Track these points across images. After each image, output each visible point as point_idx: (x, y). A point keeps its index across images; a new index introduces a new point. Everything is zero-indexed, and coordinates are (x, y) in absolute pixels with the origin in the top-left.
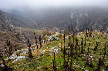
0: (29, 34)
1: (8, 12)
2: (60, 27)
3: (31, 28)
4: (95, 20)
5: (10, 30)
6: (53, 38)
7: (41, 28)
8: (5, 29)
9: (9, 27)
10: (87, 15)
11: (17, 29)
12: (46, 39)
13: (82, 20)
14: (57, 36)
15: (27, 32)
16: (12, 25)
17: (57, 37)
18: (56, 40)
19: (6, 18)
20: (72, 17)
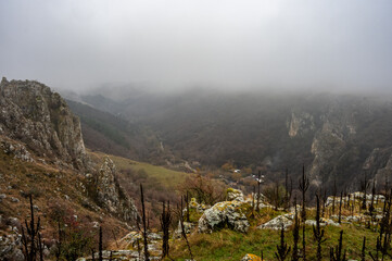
0: (134, 181)
1: (79, 101)
2: (246, 166)
3: (145, 158)
4: (387, 149)
5: (74, 160)
6: (221, 216)
7: (177, 162)
8: (59, 155)
9: (71, 151)
10: (352, 130)
11: (95, 160)
12: (191, 217)
13: (333, 145)
14: (237, 211)
15: (129, 173)
16: (81, 146)
17: (236, 215)
18: (232, 227)
19: (69, 120)
20: (293, 133)
